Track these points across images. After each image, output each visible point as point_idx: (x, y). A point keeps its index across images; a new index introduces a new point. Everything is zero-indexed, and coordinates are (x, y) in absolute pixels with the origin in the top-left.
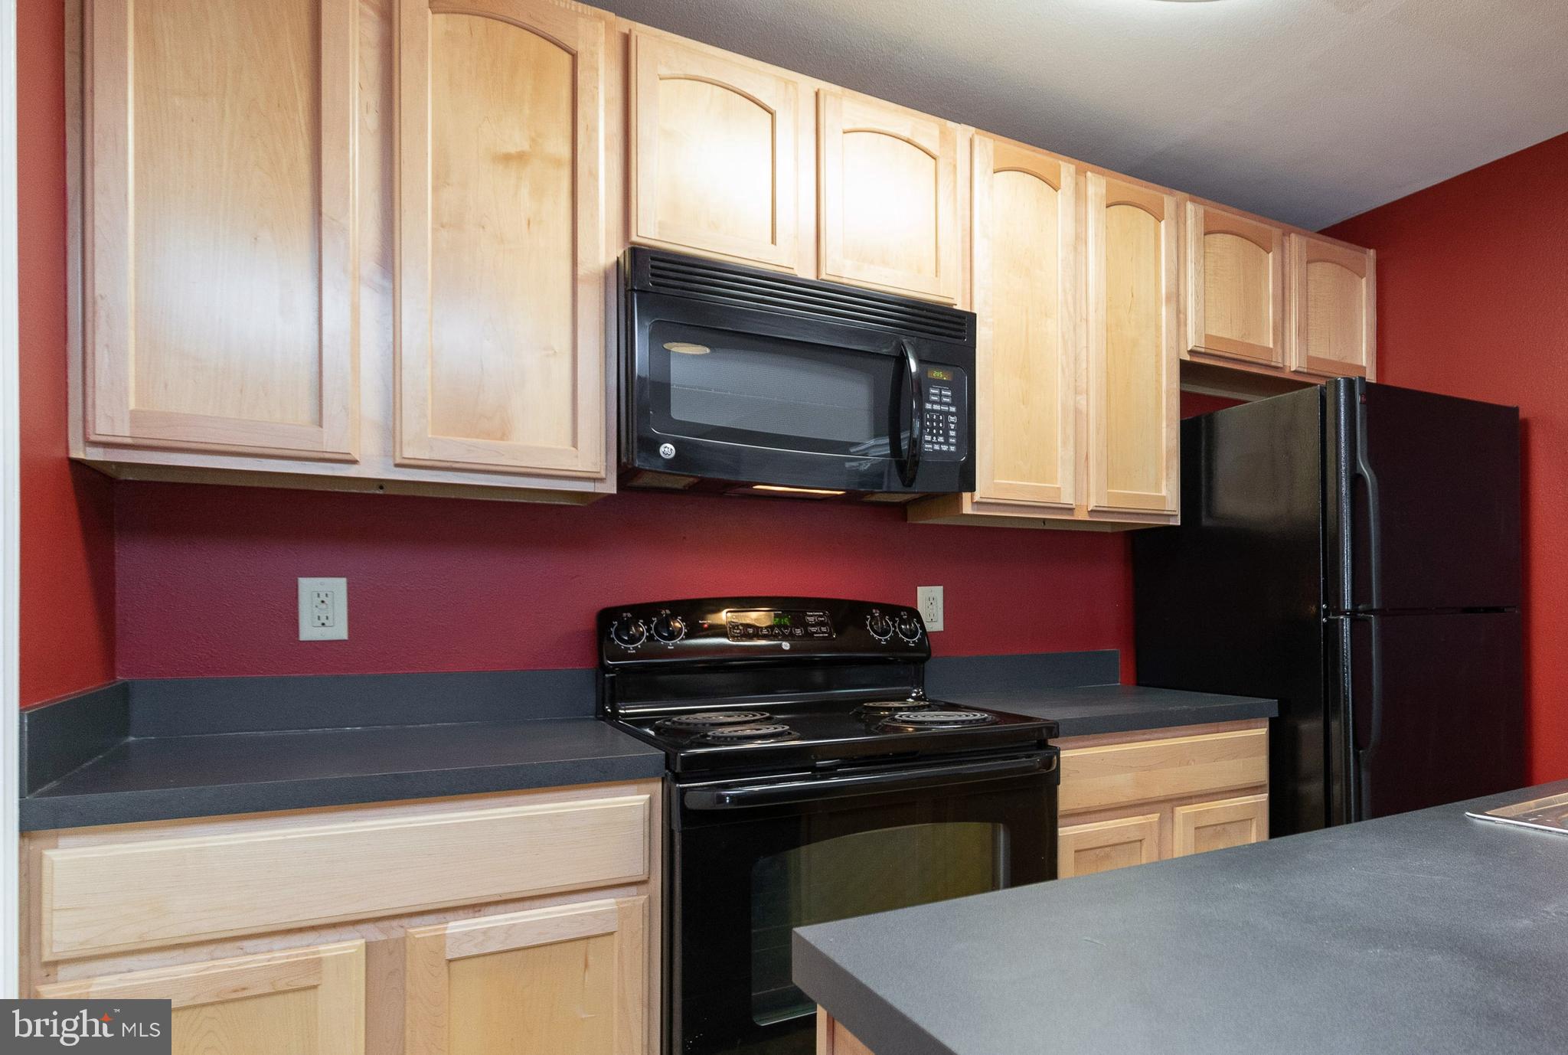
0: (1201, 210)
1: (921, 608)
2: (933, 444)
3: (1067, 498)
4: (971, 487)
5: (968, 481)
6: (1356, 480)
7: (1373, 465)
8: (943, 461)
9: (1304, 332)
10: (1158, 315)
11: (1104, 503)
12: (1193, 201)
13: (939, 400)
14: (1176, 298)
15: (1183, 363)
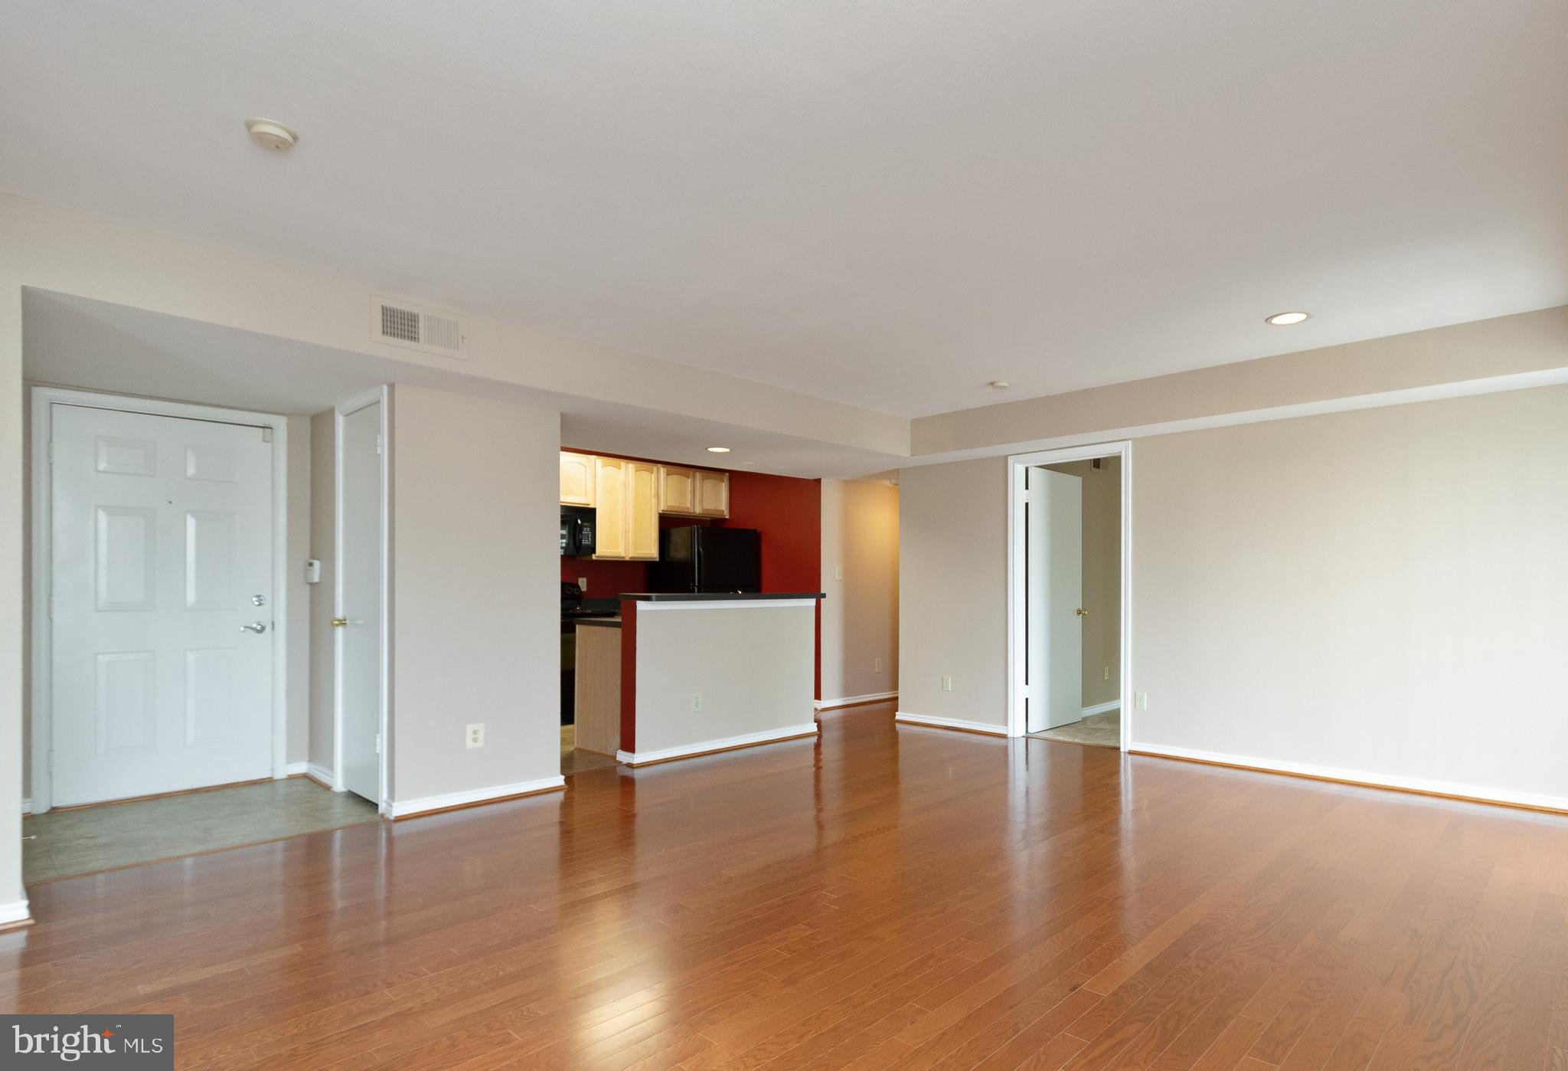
0: (665, 469)
1: (580, 584)
2: (585, 542)
3: (623, 555)
4: (595, 553)
5: (594, 551)
6: (699, 551)
7: (703, 549)
8: (587, 546)
9: (702, 500)
10: (651, 500)
11: (634, 555)
12: (663, 467)
13: (586, 531)
14: (658, 495)
15: (660, 514)
